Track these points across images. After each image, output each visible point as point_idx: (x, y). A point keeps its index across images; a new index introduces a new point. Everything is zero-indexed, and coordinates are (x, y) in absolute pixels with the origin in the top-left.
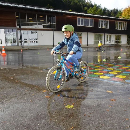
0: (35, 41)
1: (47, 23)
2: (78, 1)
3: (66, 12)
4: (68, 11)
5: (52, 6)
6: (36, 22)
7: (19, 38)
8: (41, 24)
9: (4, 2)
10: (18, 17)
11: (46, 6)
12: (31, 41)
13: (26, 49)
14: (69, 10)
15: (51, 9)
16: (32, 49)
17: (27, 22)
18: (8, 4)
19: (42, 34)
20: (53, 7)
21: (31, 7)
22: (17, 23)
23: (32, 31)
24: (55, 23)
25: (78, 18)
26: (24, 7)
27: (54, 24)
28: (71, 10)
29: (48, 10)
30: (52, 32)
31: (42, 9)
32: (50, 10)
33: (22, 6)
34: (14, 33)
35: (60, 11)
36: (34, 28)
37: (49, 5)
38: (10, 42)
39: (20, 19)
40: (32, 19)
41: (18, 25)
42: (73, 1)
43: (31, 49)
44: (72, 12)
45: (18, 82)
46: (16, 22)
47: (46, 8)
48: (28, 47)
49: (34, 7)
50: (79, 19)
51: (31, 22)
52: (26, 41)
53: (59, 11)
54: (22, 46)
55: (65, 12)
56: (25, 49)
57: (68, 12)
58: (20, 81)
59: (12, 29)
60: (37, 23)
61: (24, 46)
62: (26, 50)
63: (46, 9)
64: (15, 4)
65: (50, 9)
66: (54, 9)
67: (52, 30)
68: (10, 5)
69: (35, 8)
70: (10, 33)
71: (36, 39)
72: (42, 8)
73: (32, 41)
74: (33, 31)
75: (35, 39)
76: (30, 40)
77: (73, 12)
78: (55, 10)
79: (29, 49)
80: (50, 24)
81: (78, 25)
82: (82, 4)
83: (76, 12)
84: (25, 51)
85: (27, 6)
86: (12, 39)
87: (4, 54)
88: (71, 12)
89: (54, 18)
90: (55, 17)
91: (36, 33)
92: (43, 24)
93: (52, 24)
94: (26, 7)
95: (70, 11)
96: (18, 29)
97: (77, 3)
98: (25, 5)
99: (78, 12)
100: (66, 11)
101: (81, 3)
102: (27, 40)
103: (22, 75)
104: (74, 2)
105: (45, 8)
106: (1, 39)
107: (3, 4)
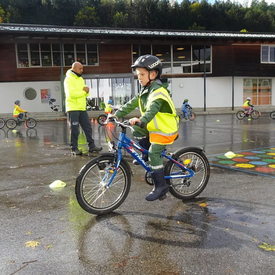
1: (192, 62)
2: (262, 9)
3: (235, 35)
4: (240, 33)
5: (203, 26)
8: (179, 65)
9: (113, 28)
10: (135, 53)
11: (190, 28)
14: (241, 31)
15: (201, 32)
18: (120, 32)
19: (181, 86)
20: (204, 28)
21: (162, 33)
24: (210, 60)
25: (262, 45)
26: (148, 33)
27: (207, 62)
28: (245, 31)
29: (195, 34)
30: (201, 80)
31: (183, 34)
32: (199, 34)
33: (144, 33)
34: (127, 84)
35: (222, 35)
36: (165, 73)
37: (195, 24)
38: (118, 102)
40: (161, 55)
42: (250, 11)
44: (248, 34)
47: (191, 32)
49: (167, 31)
50: (264, 48)
53: (218, 35)
55: (232, 35)
57: (239, 35)
59: (124, 78)
60: (172, 62)
63: (192, 34)
64: (132, 30)
66: (207, 33)
67: (202, 76)
68: (124, 32)
69: (170, 34)
70: (120, 84)
77: (252, 34)
78: (211, 35)
80: (198, 63)
81: (261, 62)
82: (272, 14)
83: (257, 34)
85: (153, 31)
86: (123, 96)
88: (246, 35)
89: (207, 50)
90: (209, 47)
92: (182, 65)
93: (202, 62)
94: (152, 33)
95: (245, 33)
97: (259, 14)
98: (149, 29)
99: (262, 34)
100: (233, 33)
101: (268, 12)
104: (253, 12)
105: (189, 32)
106: (103, 98)
107: (112, 32)
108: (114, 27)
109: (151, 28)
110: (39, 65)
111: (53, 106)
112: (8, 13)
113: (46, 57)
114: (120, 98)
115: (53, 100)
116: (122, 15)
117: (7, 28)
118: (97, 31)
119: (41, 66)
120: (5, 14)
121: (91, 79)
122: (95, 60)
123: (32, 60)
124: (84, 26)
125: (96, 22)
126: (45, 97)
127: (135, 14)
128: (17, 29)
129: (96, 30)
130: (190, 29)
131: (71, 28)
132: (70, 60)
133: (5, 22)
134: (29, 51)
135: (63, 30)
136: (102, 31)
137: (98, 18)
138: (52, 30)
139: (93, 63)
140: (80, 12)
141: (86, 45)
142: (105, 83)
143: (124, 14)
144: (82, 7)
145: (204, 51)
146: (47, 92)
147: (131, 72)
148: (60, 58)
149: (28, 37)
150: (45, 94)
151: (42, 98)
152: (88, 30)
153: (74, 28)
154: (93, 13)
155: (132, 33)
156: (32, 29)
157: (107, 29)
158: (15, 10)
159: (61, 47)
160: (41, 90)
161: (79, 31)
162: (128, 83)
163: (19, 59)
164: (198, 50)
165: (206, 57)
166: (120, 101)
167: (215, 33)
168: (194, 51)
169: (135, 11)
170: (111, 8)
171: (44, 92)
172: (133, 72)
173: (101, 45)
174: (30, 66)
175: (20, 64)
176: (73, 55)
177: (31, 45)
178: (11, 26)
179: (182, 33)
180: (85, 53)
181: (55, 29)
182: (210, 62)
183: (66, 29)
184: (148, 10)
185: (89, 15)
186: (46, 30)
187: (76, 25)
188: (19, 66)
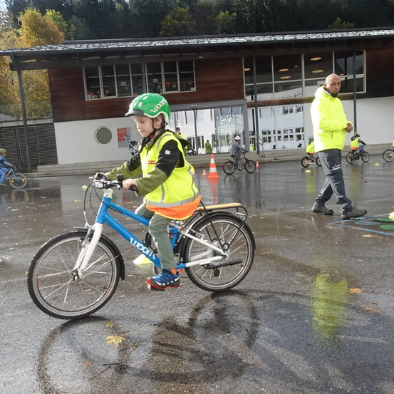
0: (295, 134)
5: (351, 22)
6: (301, 78)
7: (251, 129)
8: (314, 83)
9: (216, 36)
10: (248, 69)
11: (330, 26)
12: (282, 135)
13: (270, 159)
15: (348, 32)
16: (287, 158)
17: (273, 82)
18: (225, 40)
20: (352, 25)
21: (288, 37)
22: (246, 87)
23: (285, 106)
24: (362, 73)
26: (267, 38)
27: (358, 76)
29: (339, 35)
30: (350, 103)
31: (320, 36)
32: (345, 35)
33: (261, 39)
34: (237, 116)
35: (381, 33)
36: (292, 97)
37: (339, 19)
38: (224, 142)
39: (255, 77)
40: (287, 70)
41: (247, 94)
43: (283, 160)
45: (266, 255)
46: (245, 85)
47: (333, 32)
48: (275, 155)
49: (295, 34)
51: (286, 79)
52: (267, 136)
53: (375, 33)
54: (258, 152)
56: (267, 159)
58: (271, 251)
59: (232, 106)
60: (304, 80)
61: (263, 151)
62: (270, 162)
63: (334, 35)
64: (243, 37)
65: (344, 33)
66: (357, 31)
67: (351, 98)
68: (231, 40)
69: (299, 37)
70: (227, 116)
71: (298, 130)
72: (320, 34)
73: (286, 137)
74: (288, 107)
75: (294, 131)
76: (279, 135)
78: (363, 34)
79: (277, 161)
80: (344, 79)
84: (266, 165)
85: (273, 35)
86: (231, 133)
87: (214, 177)
89: (358, 58)
91: (298, 110)
92: (319, 82)
93: (350, 77)
94: (273, 38)
96: (250, 105)
98: (268, 33)
102: (269, 133)
103: (274, 235)
105: (329, 33)
106: (203, 137)
107: (213, 41)
108: (217, 34)
109: (270, 31)
110: (115, 95)
111: (134, 151)
112: (72, 26)
113: (123, 84)
114: (228, 136)
115: (134, 143)
116: (227, 15)
117: (72, 47)
118: (193, 42)
119: (116, 97)
120: (69, 28)
121: (185, 110)
122: (190, 83)
123: (105, 89)
124: (173, 36)
125: (190, 29)
126: (124, 139)
127: (246, 12)
128: (84, 47)
129: (191, 41)
130: (330, 28)
131: (156, 40)
132: (156, 84)
133: (68, 38)
134: (100, 77)
135: (146, 44)
136: (200, 40)
137: (194, 22)
138: (130, 45)
139: (188, 87)
140: (168, 17)
141: (177, 63)
142: (206, 115)
143: (230, 14)
144: (171, 8)
145: (354, 59)
146: (126, 132)
147: (243, 98)
148: (142, 83)
149: (99, 58)
150: (123, 134)
151: (119, 140)
152: (180, 41)
153: (160, 40)
154: (186, 16)
155: (243, 40)
156: (104, 46)
157: (207, 38)
158: (82, 20)
159: (143, 69)
160: (118, 130)
161: (167, 43)
162: (238, 114)
163: (88, 89)
164: (343, 60)
165: (357, 69)
166: (228, 141)
167: (371, 31)
168: (338, 60)
169: (247, 7)
170: (211, 6)
171: (122, 132)
172: (245, 97)
173: (198, 62)
174: (103, 97)
175: (89, 96)
176: (160, 77)
177: (103, 68)
178: (76, 43)
179: (318, 35)
180: (176, 74)
181: (134, 43)
182: (363, 76)
183: (149, 43)
184: (267, 4)
185: (180, 19)
186: (122, 45)
187: (164, 36)
188: (89, 98)
